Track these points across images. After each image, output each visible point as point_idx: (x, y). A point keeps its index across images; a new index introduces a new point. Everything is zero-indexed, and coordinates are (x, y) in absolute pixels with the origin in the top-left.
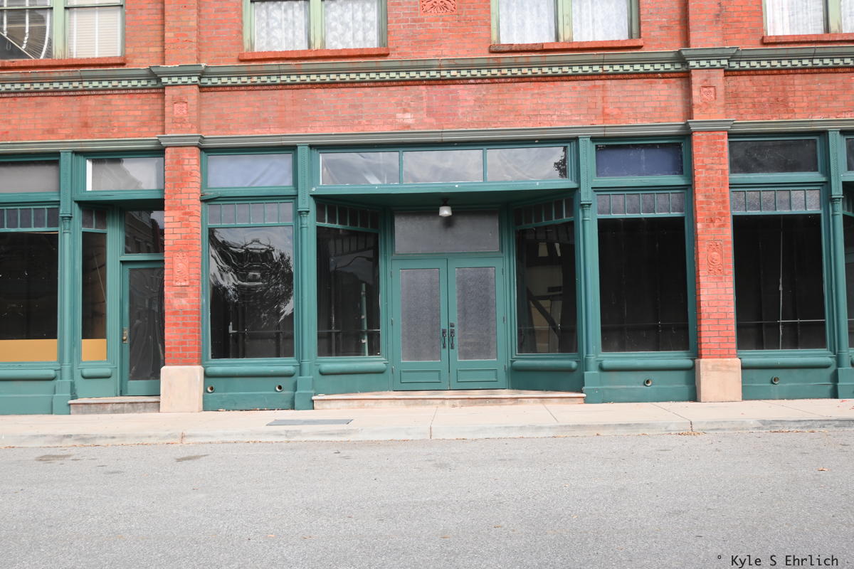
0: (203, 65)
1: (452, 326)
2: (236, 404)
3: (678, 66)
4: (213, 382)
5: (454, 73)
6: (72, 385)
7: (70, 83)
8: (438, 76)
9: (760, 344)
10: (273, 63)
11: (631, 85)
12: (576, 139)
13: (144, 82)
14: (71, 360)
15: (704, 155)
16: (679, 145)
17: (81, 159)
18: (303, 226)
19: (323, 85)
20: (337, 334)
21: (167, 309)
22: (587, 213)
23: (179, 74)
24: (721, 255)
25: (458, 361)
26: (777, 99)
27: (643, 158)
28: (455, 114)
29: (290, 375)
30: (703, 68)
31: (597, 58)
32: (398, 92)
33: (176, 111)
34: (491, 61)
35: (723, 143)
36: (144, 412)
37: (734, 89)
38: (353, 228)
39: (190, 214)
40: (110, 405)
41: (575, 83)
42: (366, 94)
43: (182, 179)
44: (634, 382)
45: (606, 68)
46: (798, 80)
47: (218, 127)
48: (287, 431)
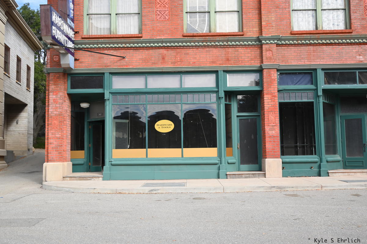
0: (281, 35)
2: (295, 174)
7: (223, 42)
13: (253, 43)
17: (225, 73)
18: (320, 101)
19: (327, 44)
21: (267, 135)
23: (269, 39)
32: (357, 47)
33: (268, 54)
36: (258, 178)
38: (329, 102)
39: (275, 96)
40: (244, 175)
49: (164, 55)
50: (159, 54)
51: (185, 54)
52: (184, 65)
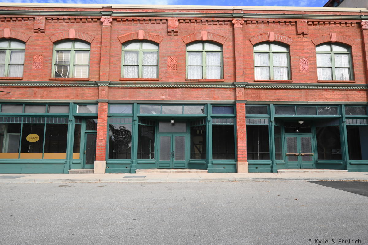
0: (110, 81)
1: (173, 151)
2: (114, 171)
3: (233, 86)
4: (109, 165)
5: (176, 86)
6: (70, 166)
7: (74, 84)
8: (172, 86)
9: (253, 158)
10: (128, 81)
11: (221, 91)
12: (207, 104)
13: (94, 85)
14: (70, 159)
15: (239, 109)
16: (233, 106)
17: (75, 105)
18: (135, 124)
19: (141, 88)
20: (143, 153)
21: (97, 145)
22: (209, 123)
23: (103, 83)
24: (243, 135)
25: (175, 161)
26: (258, 96)
27: (224, 109)
28: (176, 96)
29: (130, 164)
30: (239, 87)
31: (213, 83)
32: (161, 90)
33: (102, 93)
34: (185, 83)
35: (244, 106)
36: (89, 173)
37: (247, 93)
38: (148, 125)
39: (105, 120)
41: (207, 90)
42: (153, 90)
43: (103, 111)
44: (221, 167)
45: (215, 86)
46: (263, 91)
47: (113, 97)
48: (128, 179)
49: (36, 91)
50: (33, 91)
51: (50, 91)
52: (48, 98)
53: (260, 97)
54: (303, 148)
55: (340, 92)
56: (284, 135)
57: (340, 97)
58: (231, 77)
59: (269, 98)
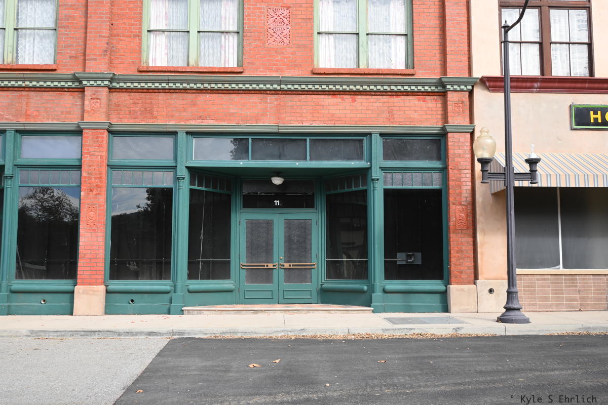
3: (77, 84)
11: (47, 95)
12: (5, 131)
15: (89, 146)
22: (10, 183)
24: (96, 214)
26: (146, 109)
30: (92, 86)
35: (103, 138)
37: (117, 101)
44: (33, 301)
45: (27, 83)
46: (161, 97)
53: (151, 112)
54: (290, 249)
55: (372, 100)
56: (238, 215)
57: (369, 112)
58: (76, 58)
59: (176, 115)
